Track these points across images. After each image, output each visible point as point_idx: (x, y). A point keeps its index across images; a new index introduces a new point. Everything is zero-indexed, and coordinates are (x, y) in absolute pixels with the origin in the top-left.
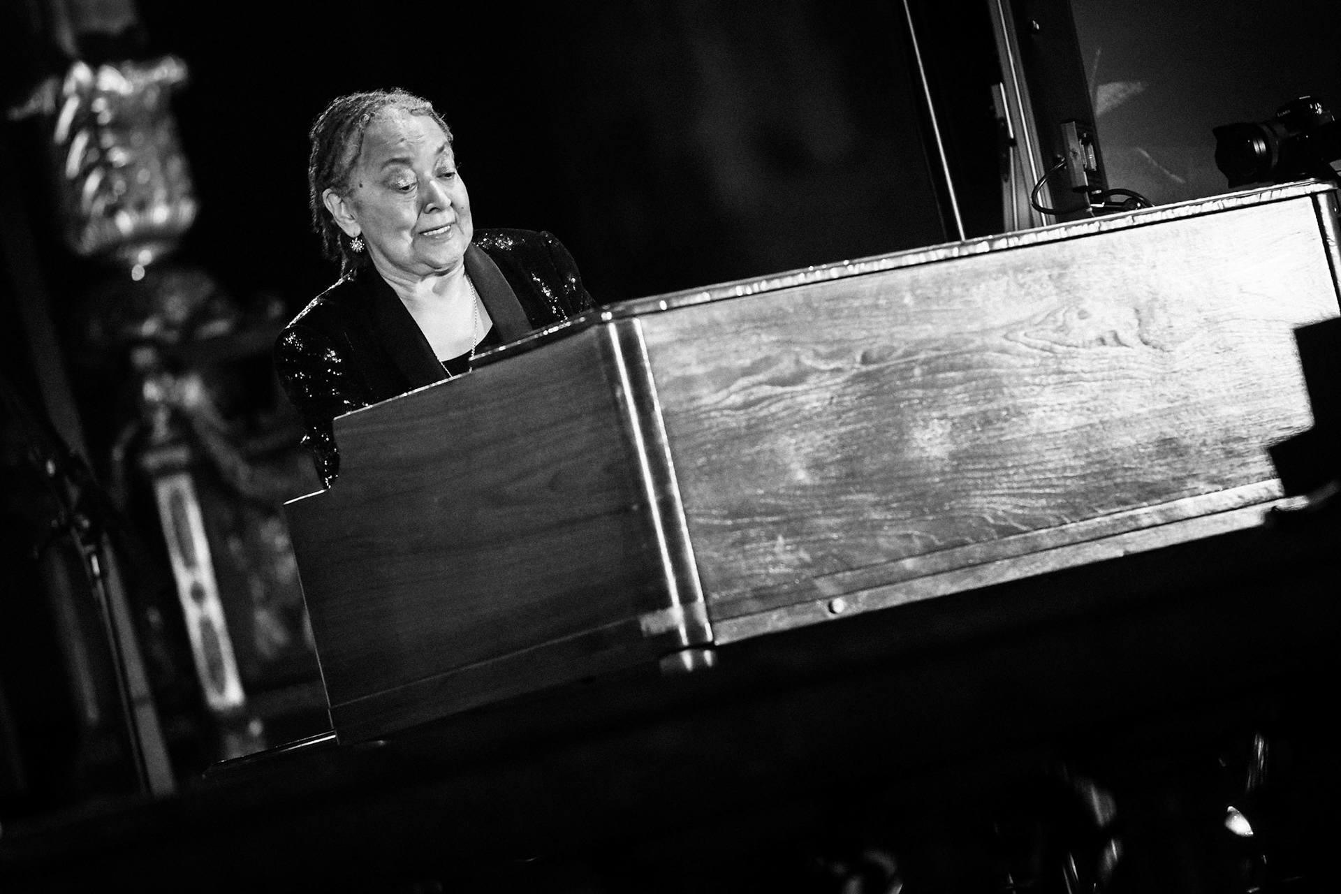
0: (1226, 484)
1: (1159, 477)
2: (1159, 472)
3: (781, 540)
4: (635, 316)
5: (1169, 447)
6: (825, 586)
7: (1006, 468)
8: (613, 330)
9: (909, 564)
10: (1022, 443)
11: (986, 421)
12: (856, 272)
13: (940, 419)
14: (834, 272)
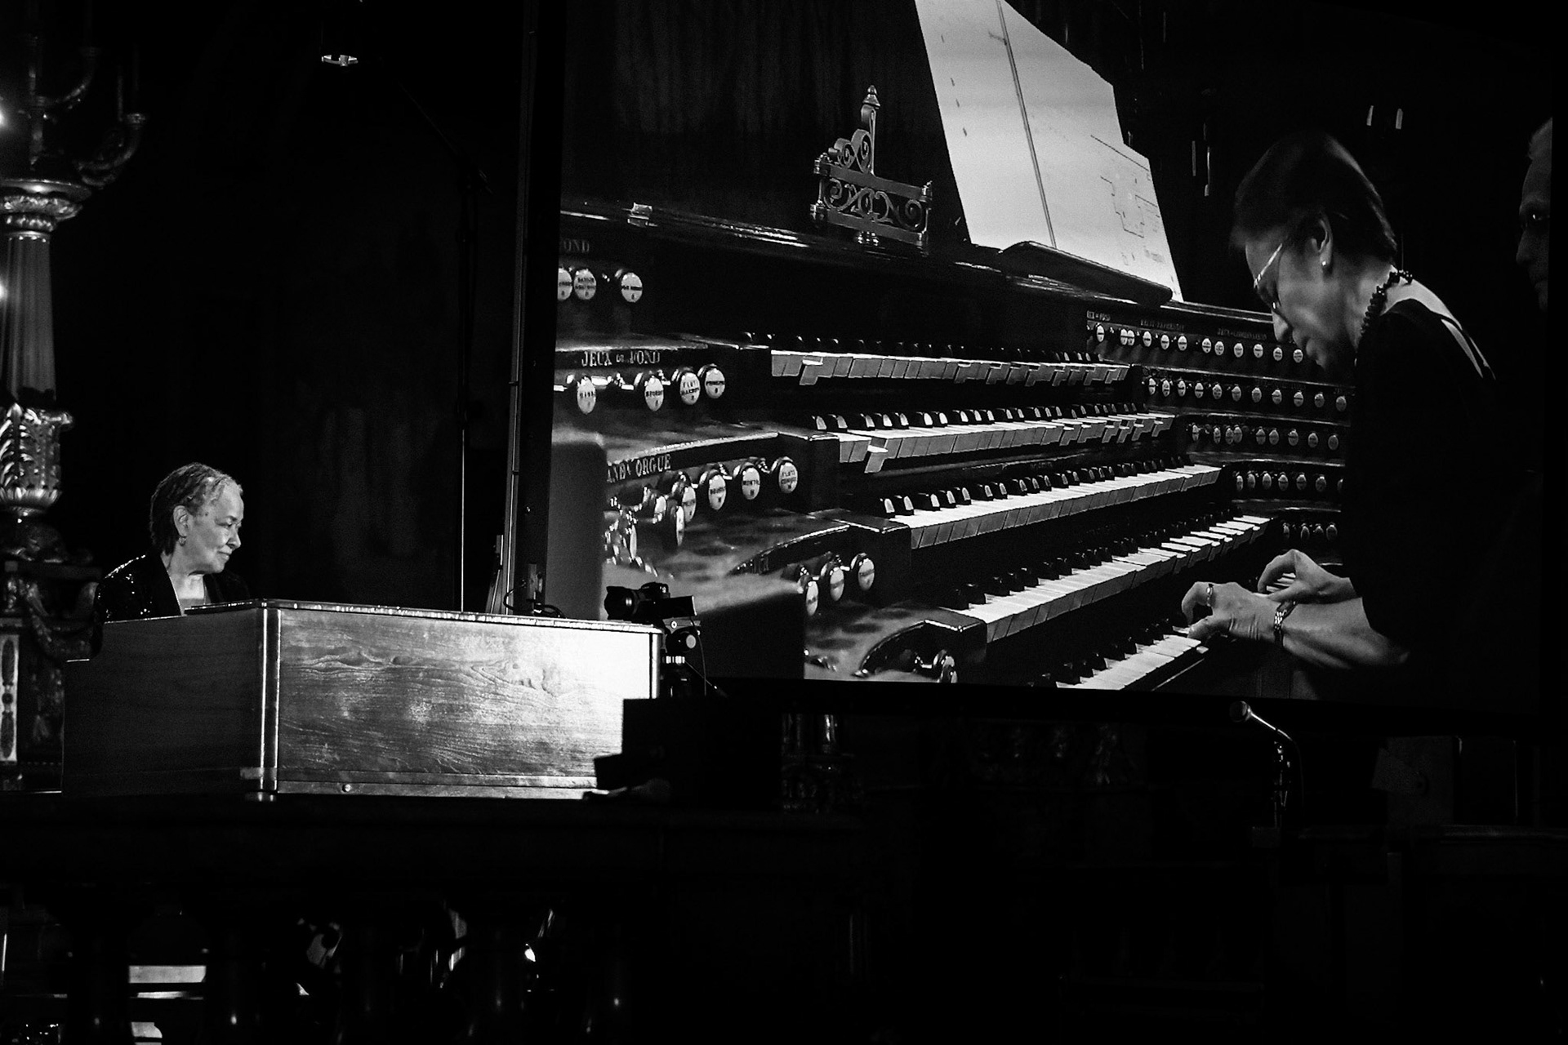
0: (568, 774)
1: (534, 761)
2: (534, 759)
3: (326, 745)
4: (279, 608)
5: (543, 747)
6: (344, 775)
7: (455, 737)
8: (265, 611)
9: (391, 775)
10: (468, 725)
11: (451, 709)
12: (402, 614)
13: (426, 702)
14: (391, 612)
